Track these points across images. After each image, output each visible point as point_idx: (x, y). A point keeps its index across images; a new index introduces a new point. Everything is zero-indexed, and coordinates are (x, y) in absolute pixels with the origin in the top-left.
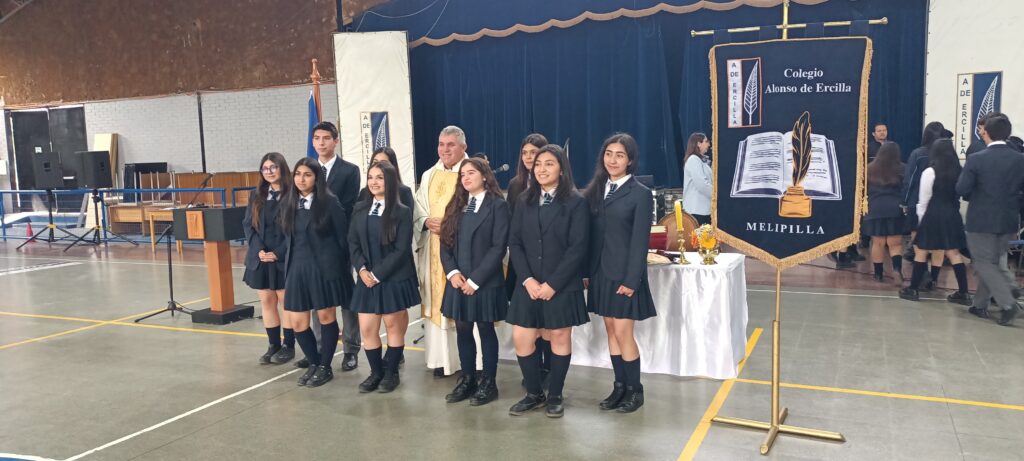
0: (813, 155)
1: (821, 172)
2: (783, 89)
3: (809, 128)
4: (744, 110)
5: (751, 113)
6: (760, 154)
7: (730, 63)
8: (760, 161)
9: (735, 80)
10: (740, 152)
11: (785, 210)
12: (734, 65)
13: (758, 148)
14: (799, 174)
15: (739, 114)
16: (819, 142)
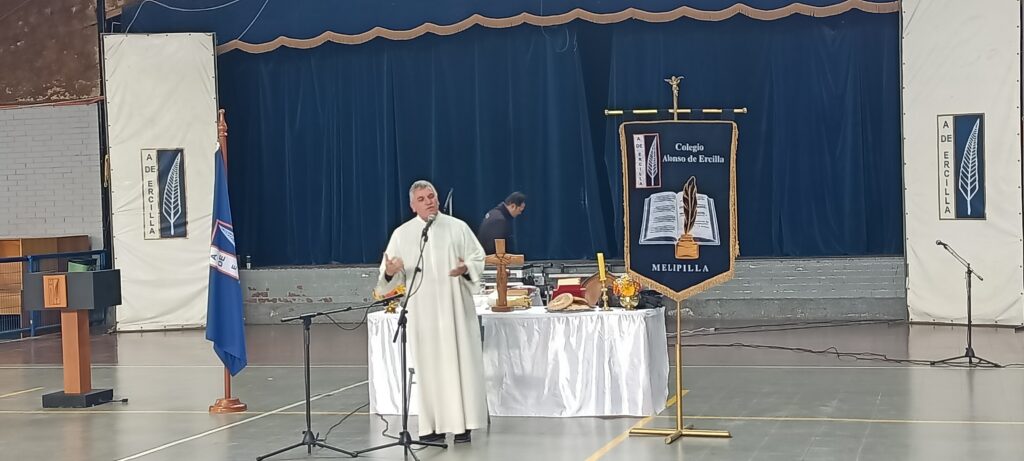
0: (698, 210)
1: (703, 224)
2: (675, 159)
3: (695, 189)
4: (647, 175)
5: (653, 177)
6: (660, 209)
7: (635, 137)
8: (661, 214)
9: (640, 151)
10: (646, 208)
11: (680, 254)
12: (639, 139)
13: (661, 204)
14: (688, 226)
15: (644, 177)
16: (703, 200)
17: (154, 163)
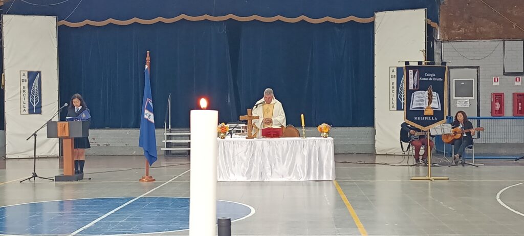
0: (433, 97)
1: (435, 103)
2: (425, 79)
3: (432, 90)
4: (413, 84)
5: (415, 85)
7: (410, 70)
8: (418, 99)
9: (411, 76)
10: (412, 97)
11: (426, 113)
13: (417, 95)
14: (430, 103)
15: (412, 86)
16: (435, 94)
17: (26, 77)
